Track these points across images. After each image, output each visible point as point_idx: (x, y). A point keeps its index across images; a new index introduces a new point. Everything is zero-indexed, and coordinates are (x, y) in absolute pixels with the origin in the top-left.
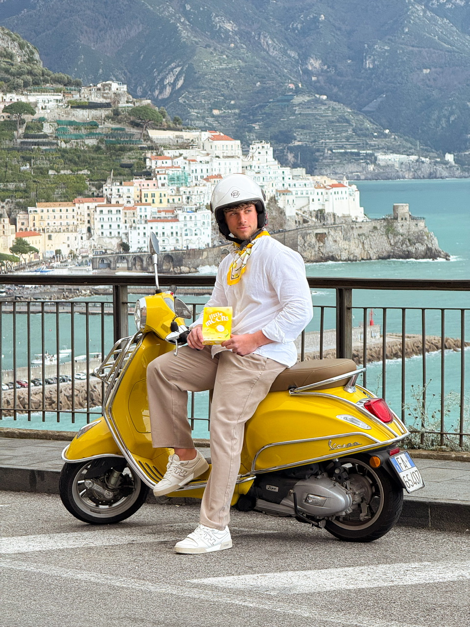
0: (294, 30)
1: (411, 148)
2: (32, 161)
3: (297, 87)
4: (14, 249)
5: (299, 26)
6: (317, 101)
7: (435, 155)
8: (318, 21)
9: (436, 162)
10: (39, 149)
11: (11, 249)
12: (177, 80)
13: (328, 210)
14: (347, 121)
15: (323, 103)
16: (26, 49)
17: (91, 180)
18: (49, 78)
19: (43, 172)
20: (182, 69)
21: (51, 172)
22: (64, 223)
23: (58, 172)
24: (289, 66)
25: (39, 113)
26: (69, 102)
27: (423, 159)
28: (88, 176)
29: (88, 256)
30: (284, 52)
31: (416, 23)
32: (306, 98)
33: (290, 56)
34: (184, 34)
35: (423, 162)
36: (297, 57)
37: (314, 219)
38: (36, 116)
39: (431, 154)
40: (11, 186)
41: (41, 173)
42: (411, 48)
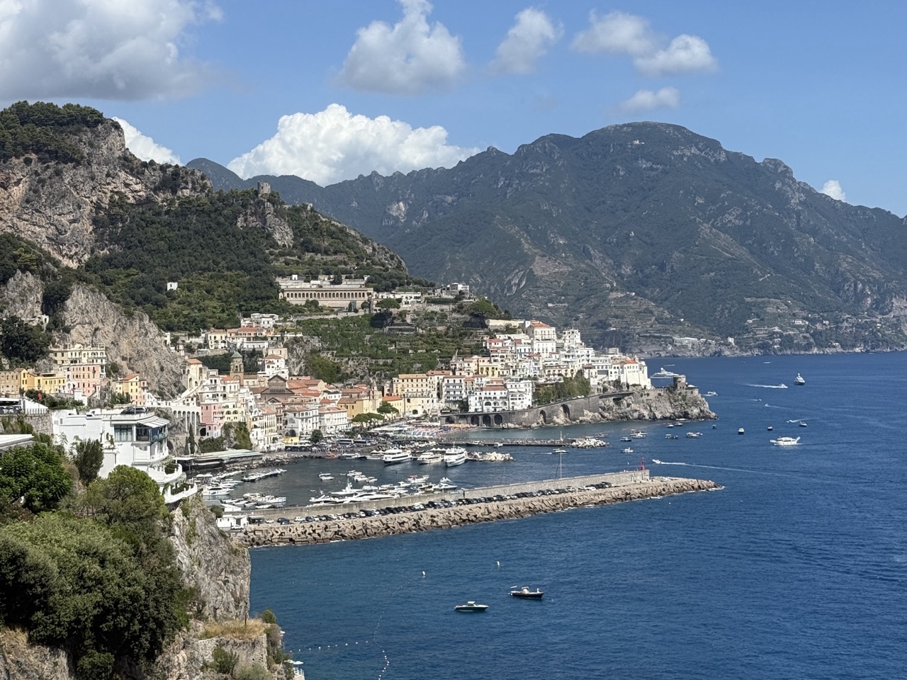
0: (610, 243)
1: (700, 333)
2: (397, 342)
3: (612, 286)
4: (380, 410)
5: (615, 240)
6: (627, 296)
7: (719, 338)
8: (630, 237)
9: (720, 344)
10: (402, 334)
11: (378, 409)
12: (520, 281)
13: (623, 380)
14: (651, 312)
15: (632, 298)
16: (395, 259)
17: (440, 357)
18: (411, 281)
19: (405, 352)
20: (524, 273)
21: (410, 351)
22: (420, 390)
23: (416, 352)
24: (607, 270)
25: (403, 307)
26: (426, 299)
27: (710, 341)
28: (439, 354)
29: (437, 415)
30: (603, 260)
31: (704, 238)
32: (620, 295)
33: (607, 263)
34: (526, 246)
35: (710, 344)
36: (613, 264)
37: (612, 387)
38: (400, 310)
39: (717, 338)
40: (381, 362)
41: (403, 352)
42: (700, 257)
